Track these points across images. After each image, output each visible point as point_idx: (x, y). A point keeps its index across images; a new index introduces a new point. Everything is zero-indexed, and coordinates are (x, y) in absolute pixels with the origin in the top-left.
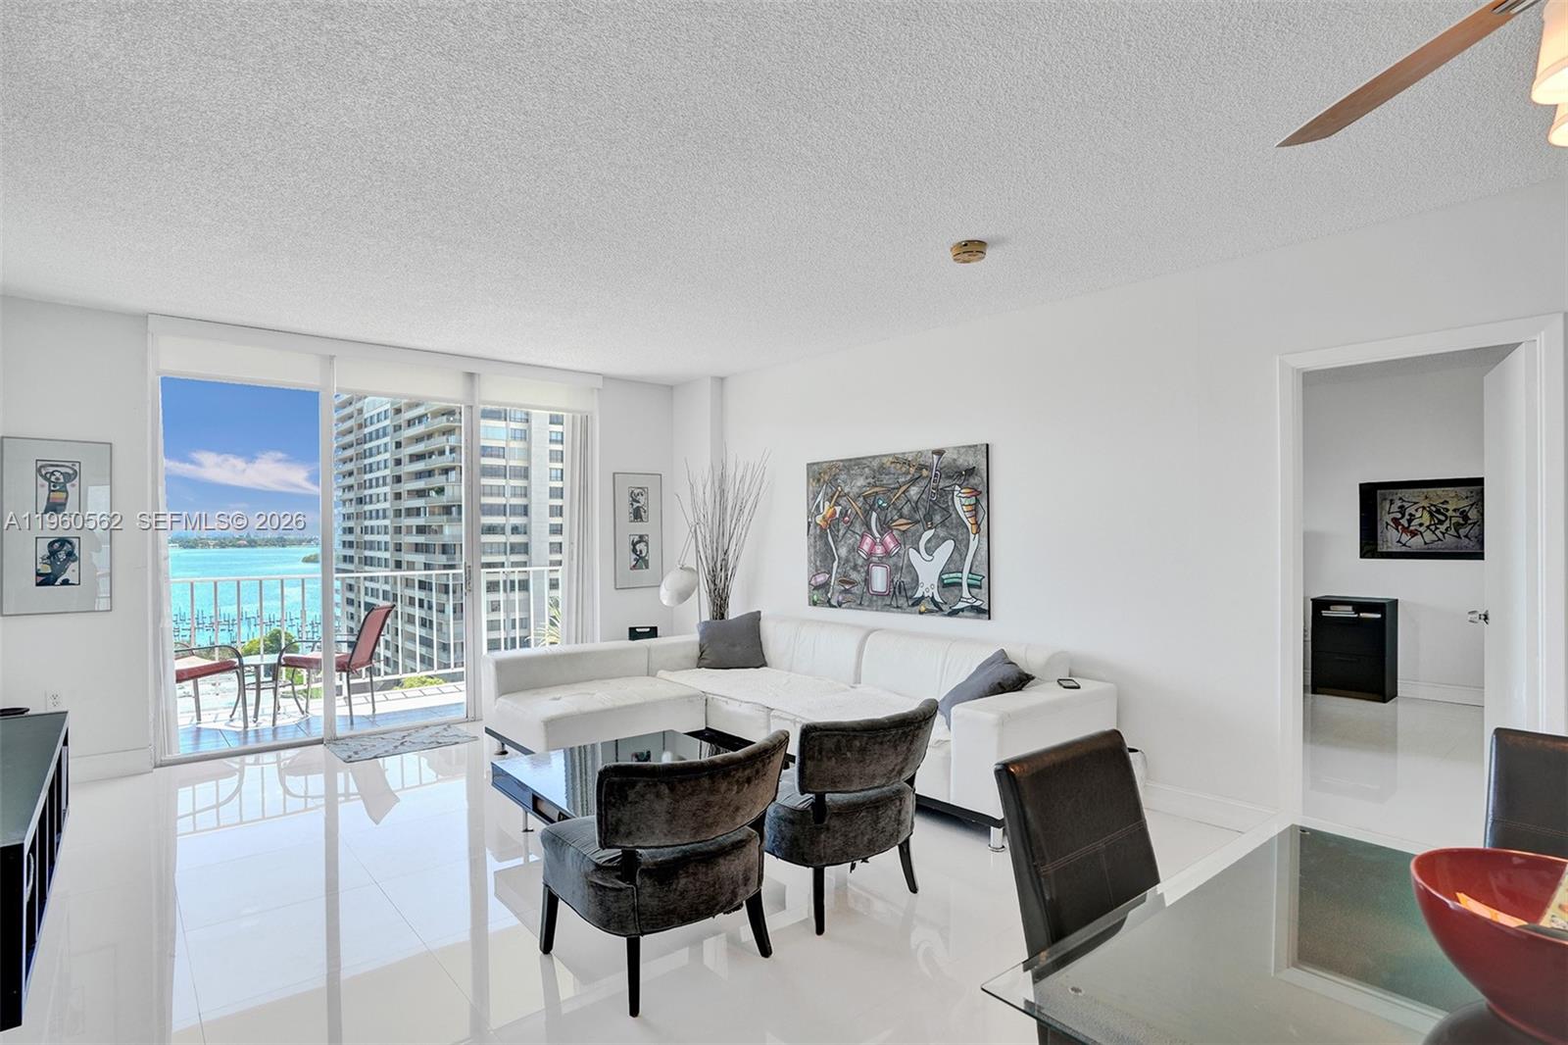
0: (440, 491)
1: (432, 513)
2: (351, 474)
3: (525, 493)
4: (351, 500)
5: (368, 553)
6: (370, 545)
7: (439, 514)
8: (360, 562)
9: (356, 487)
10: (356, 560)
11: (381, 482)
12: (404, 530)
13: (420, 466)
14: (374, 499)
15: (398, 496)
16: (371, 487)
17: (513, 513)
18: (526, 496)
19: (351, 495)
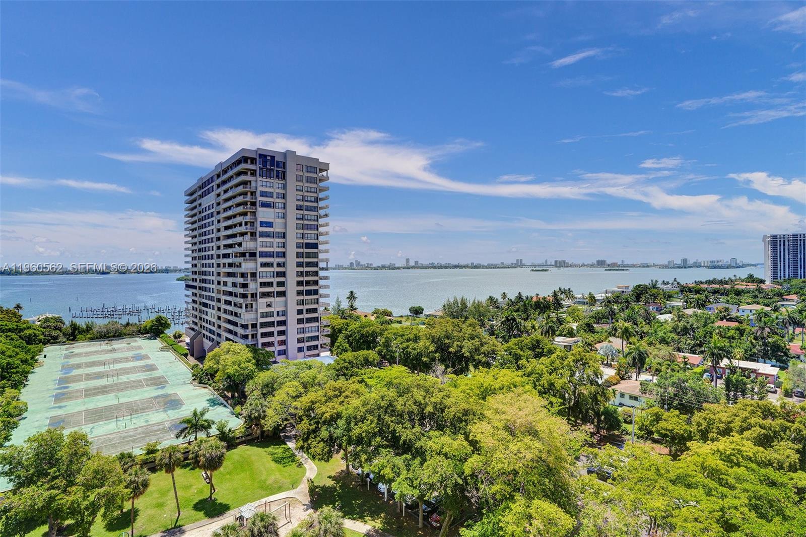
0: (240, 245)
1: (236, 256)
2: (196, 237)
3: (284, 245)
4: (196, 250)
5: (204, 277)
6: (204, 273)
7: (239, 257)
8: (200, 282)
9: (198, 243)
10: (198, 281)
11: (210, 241)
12: (222, 265)
13: (229, 232)
14: (207, 249)
15: (219, 248)
16: (205, 243)
17: (278, 256)
18: (284, 247)
19: (195, 247)
